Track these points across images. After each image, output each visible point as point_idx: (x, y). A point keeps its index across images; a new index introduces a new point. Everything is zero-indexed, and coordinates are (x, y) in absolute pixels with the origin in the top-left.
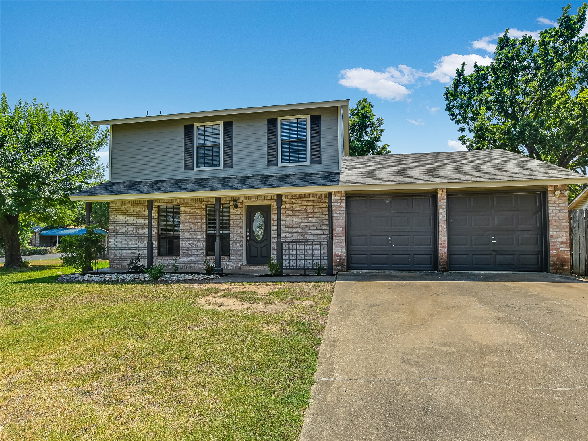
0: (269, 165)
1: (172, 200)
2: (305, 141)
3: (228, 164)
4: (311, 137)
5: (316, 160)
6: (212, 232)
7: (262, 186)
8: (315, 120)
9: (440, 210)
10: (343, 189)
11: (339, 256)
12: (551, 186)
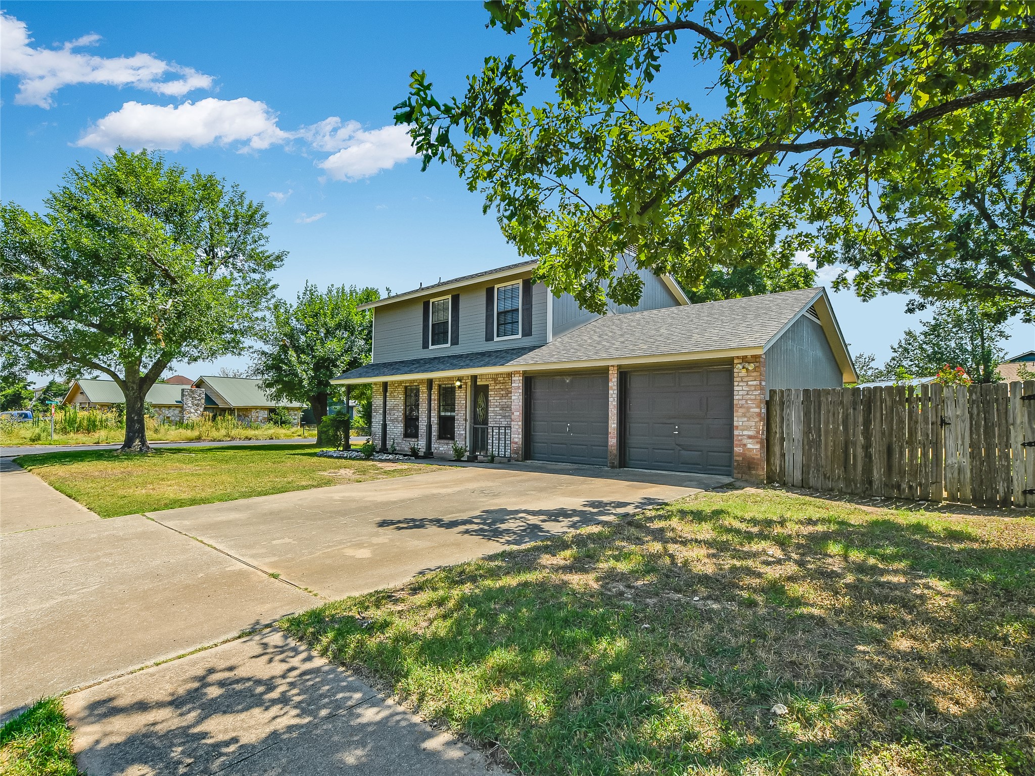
0: (487, 340)
1: (414, 381)
2: (518, 310)
3: (455, 342)
4: (523, 305)
5: (527, 332)
6: (449, 414)
7: (454, 367)
8: (528, 285)
9: (611, 392)
10: (521, 369)
11: (516, 443)
12: (738, 357)
